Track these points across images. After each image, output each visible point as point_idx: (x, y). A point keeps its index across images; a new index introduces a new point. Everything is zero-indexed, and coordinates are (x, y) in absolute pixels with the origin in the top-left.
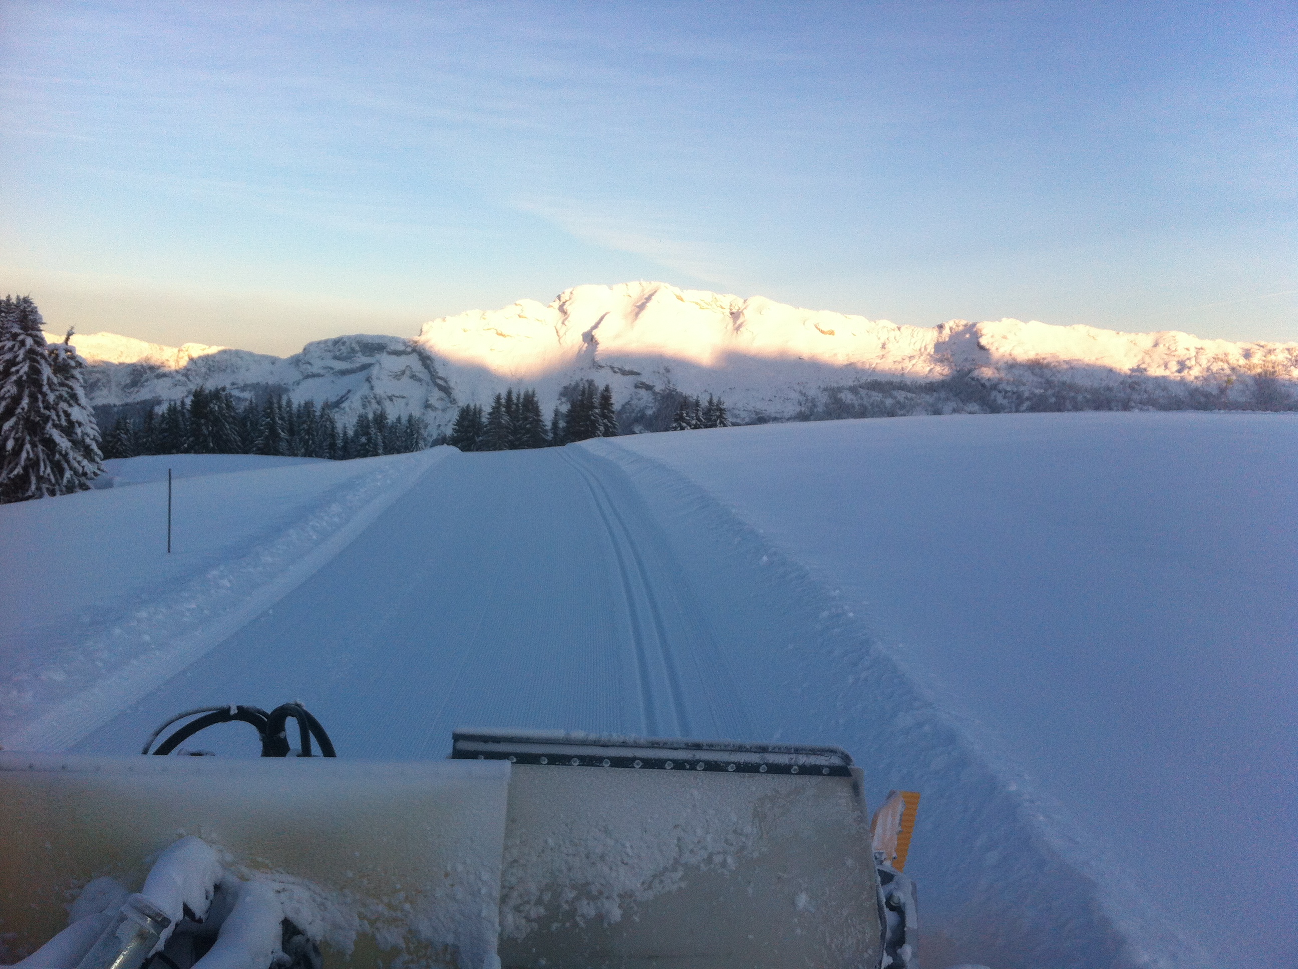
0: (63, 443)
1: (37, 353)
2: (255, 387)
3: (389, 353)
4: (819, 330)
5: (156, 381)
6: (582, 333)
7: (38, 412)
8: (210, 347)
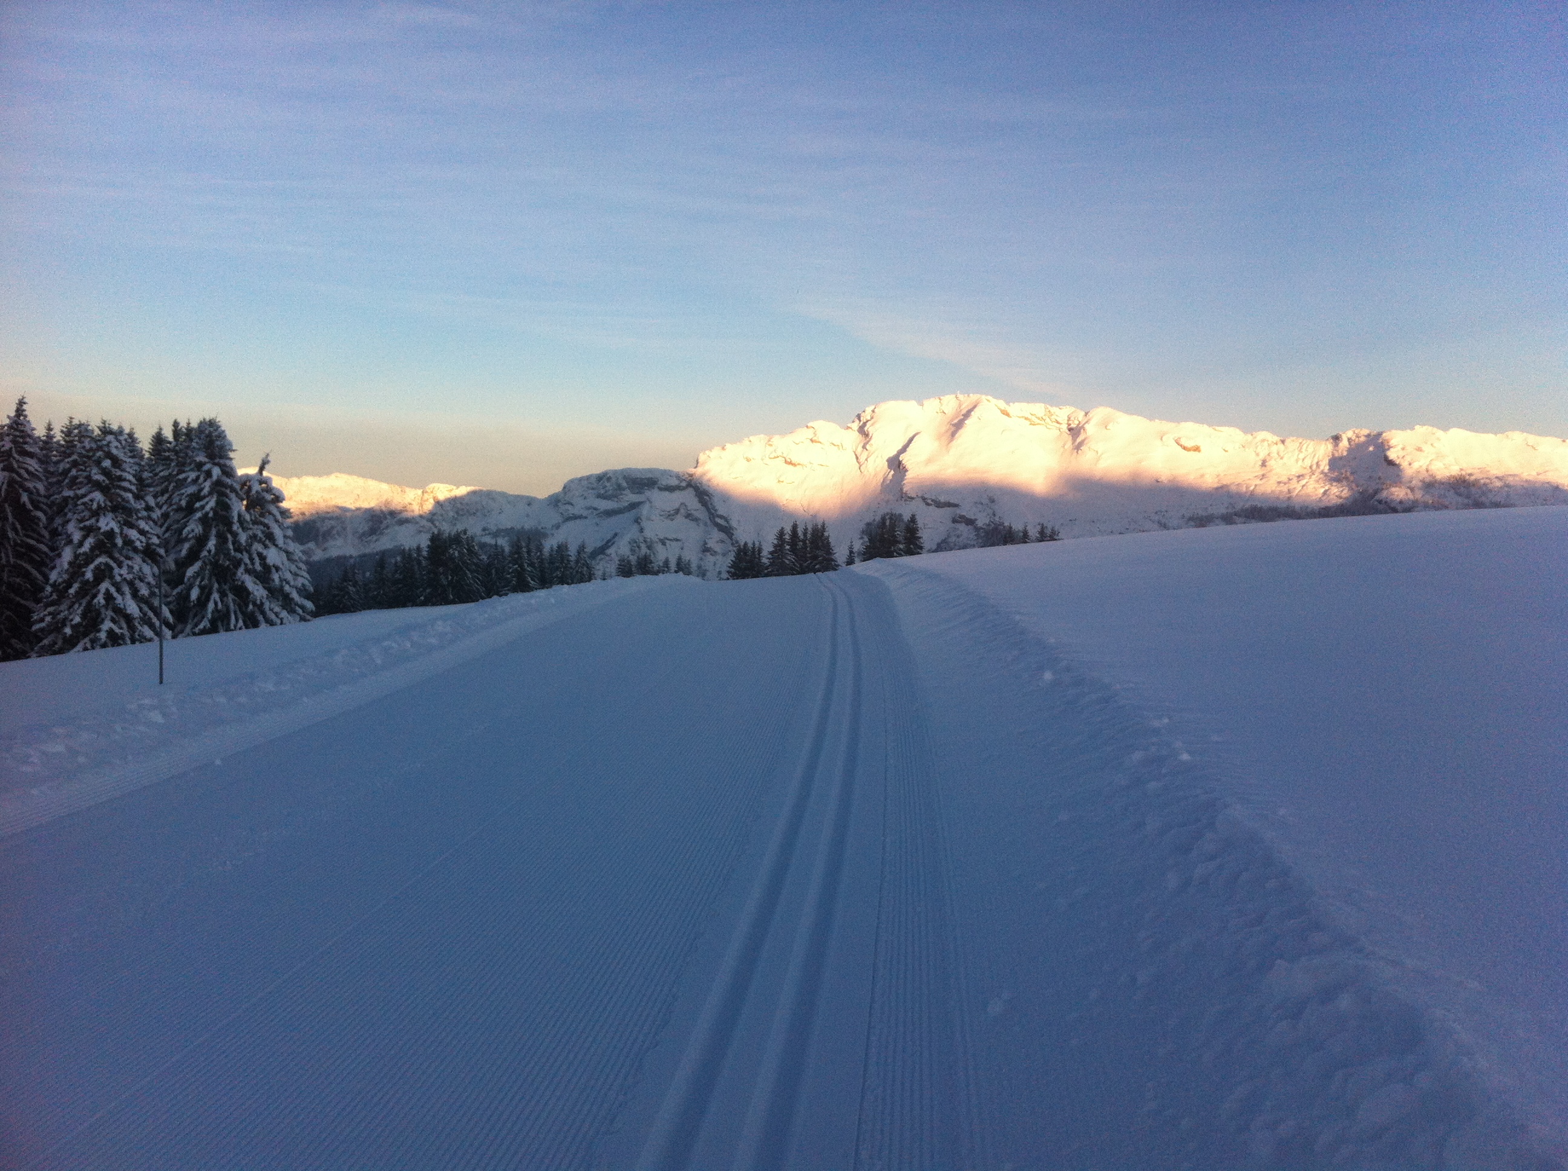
0: (258, 591)
1: (226, 486)
2: (508, 532)
3: (660, 489)
4: (1181, 446)
5: (397, 528)
6: (887, 458)
7: (227, 555)
8: (458, 488)
